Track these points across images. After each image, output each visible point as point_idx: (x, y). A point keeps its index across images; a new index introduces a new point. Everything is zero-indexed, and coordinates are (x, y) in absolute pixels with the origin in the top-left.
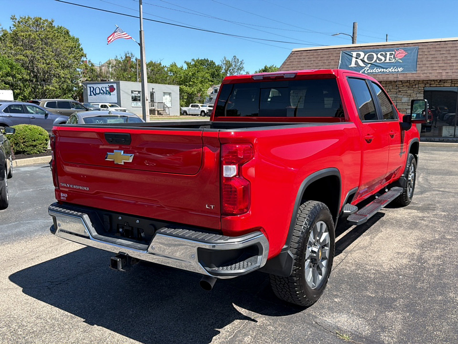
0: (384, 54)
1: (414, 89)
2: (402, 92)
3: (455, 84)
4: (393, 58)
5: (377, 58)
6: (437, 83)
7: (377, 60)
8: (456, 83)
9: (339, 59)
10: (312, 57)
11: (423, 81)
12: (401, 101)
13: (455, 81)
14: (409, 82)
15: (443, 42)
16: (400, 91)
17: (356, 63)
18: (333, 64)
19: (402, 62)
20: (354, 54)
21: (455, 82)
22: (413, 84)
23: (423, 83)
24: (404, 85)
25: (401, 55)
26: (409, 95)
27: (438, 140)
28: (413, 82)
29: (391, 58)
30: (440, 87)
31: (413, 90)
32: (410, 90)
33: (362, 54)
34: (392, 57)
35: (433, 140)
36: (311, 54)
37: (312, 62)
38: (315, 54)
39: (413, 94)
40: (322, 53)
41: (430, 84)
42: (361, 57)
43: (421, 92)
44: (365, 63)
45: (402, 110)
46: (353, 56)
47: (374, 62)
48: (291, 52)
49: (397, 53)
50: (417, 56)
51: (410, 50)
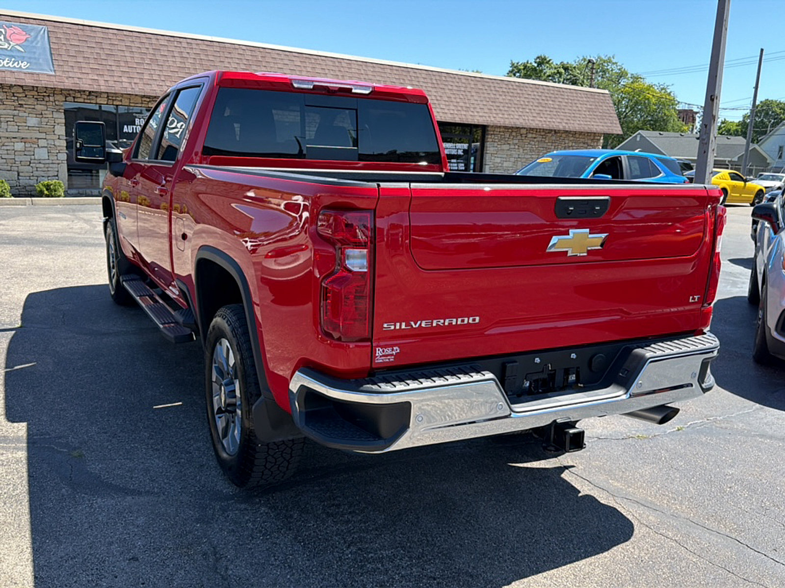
1: (48, 104)
2: (25, 106)
3: (113, 100)
4: (3, 40)
6: (86, 97)
8: (116, 100)
11: (62, 90)
12: (26, 123)
13: (113, 95)
14: (35, 89)
15: (87, 27)
16: (22, 104)
19: (23, 51)
21: (112, 97)
22: (45, 94)
23: (61, 94)
24: (27, 93)
25: (18, 37)
26: (39, 114)
27: (97, 194)
28: (45, 90)
29: (1, 40)
30: (90, 103)
31: (46, 105)
32: (41, 105)
34: (2, 38)
35: (90, 193)
39: (46, 112)
41: (74, 97)
43: (61, 110)
45: (29, 140)
49: (9, 32)
50: (50, 45)
51: (32, 30)
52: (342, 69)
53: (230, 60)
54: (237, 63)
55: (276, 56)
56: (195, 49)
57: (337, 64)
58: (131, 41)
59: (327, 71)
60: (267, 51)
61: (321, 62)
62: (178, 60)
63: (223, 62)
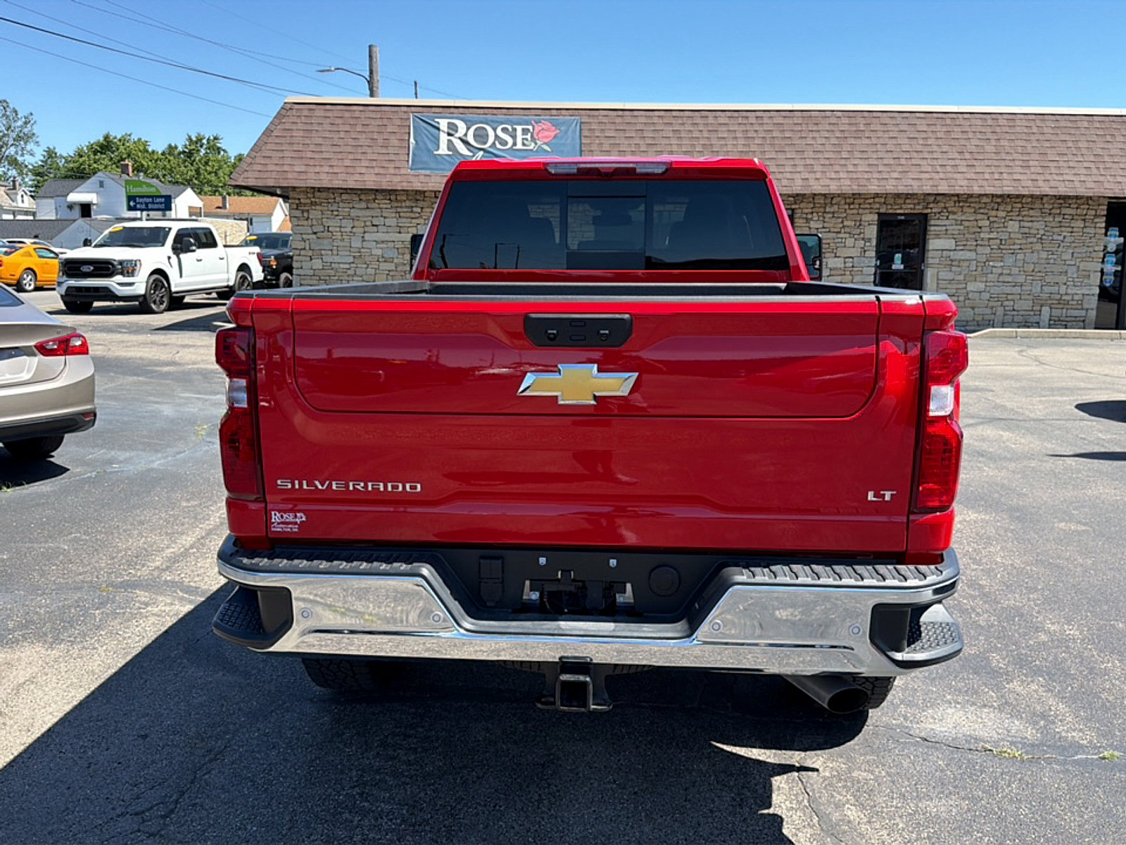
0: (510, 130)
4: (529, 139)
5: (497, 136)
7: (497, 142)
9: (409, 133)
10: (339, 121)
17: (451, 146)
18: (396, 143)
19: (549, 150)
20: (443, 124)
25: (546, 133)
29: (527, 139)
33: (462, 126)
34: (529, 137)
36: (335, 115)
37: (342, 135)
38: (347, 115)
40: (363, 115)
42: (461, 132)
44: (471, 149)
46: (441, 128)
47: (490, 147)
48: (282, 104)
49: (537, 129)
50: (580, 140)
51: (563, 124)
52: (998, 129)
53: (815, 135)
54: (826, 138)
55: (888, 121)
56: (767, 124)
57: (990, 122)
58: (680, 124)
59: (971, 135)
60: (875, 114)
61: (963, 122)
62: (741, 142)
63: (805, 138)
